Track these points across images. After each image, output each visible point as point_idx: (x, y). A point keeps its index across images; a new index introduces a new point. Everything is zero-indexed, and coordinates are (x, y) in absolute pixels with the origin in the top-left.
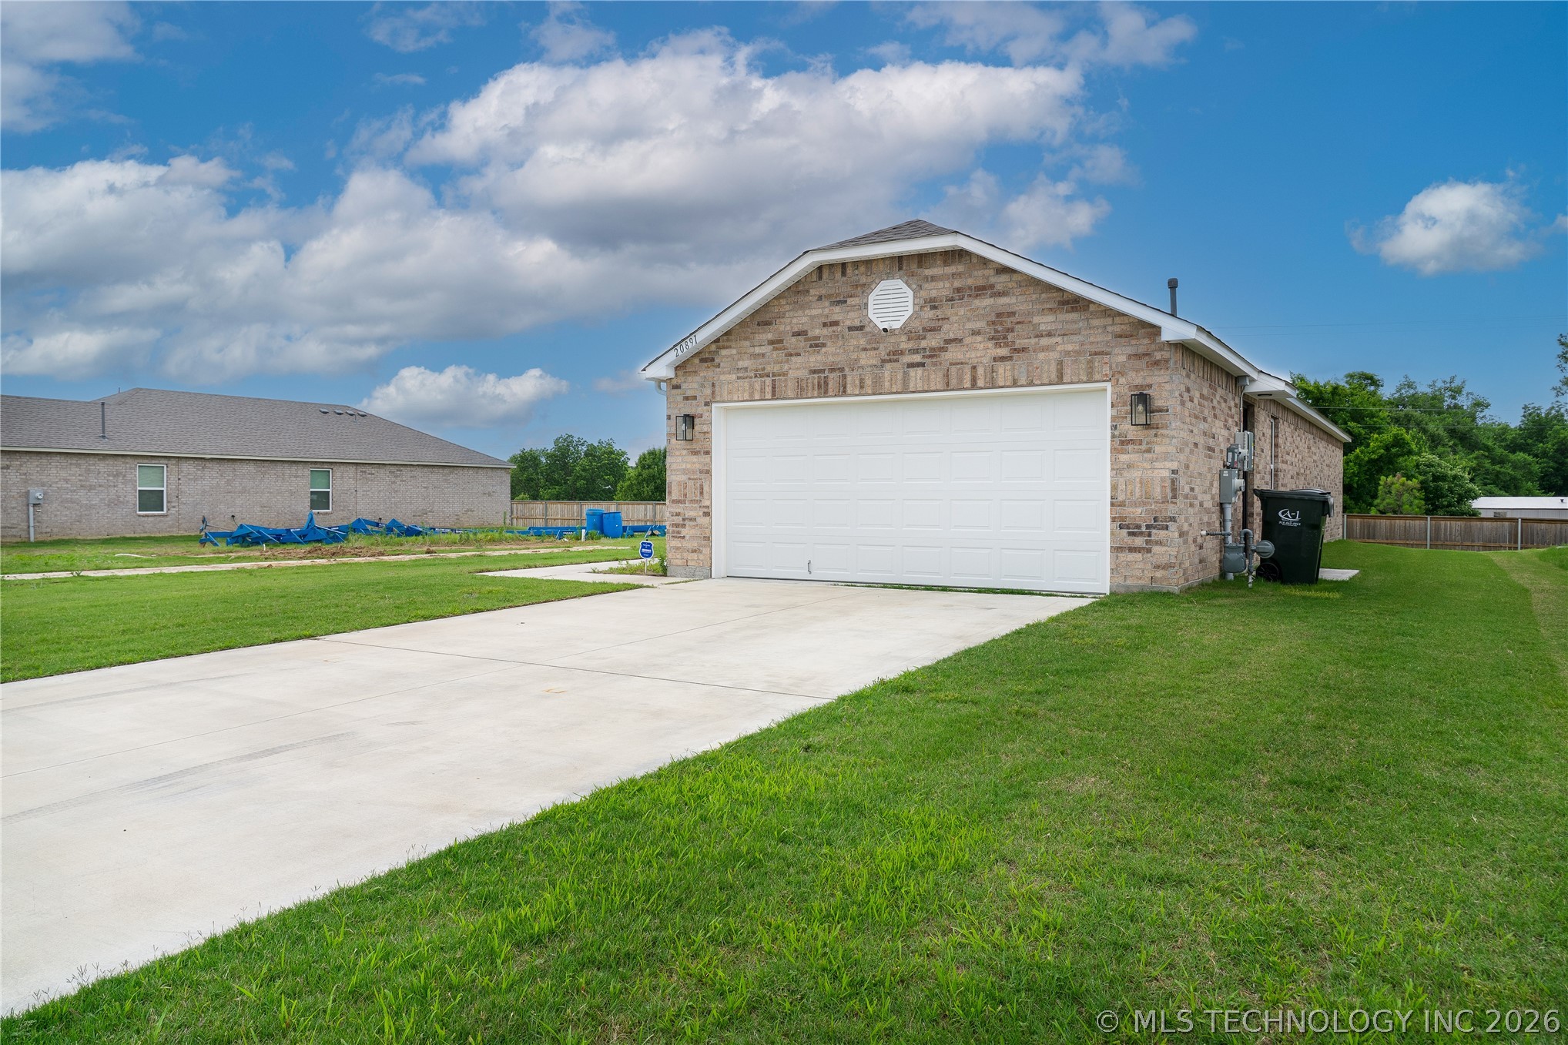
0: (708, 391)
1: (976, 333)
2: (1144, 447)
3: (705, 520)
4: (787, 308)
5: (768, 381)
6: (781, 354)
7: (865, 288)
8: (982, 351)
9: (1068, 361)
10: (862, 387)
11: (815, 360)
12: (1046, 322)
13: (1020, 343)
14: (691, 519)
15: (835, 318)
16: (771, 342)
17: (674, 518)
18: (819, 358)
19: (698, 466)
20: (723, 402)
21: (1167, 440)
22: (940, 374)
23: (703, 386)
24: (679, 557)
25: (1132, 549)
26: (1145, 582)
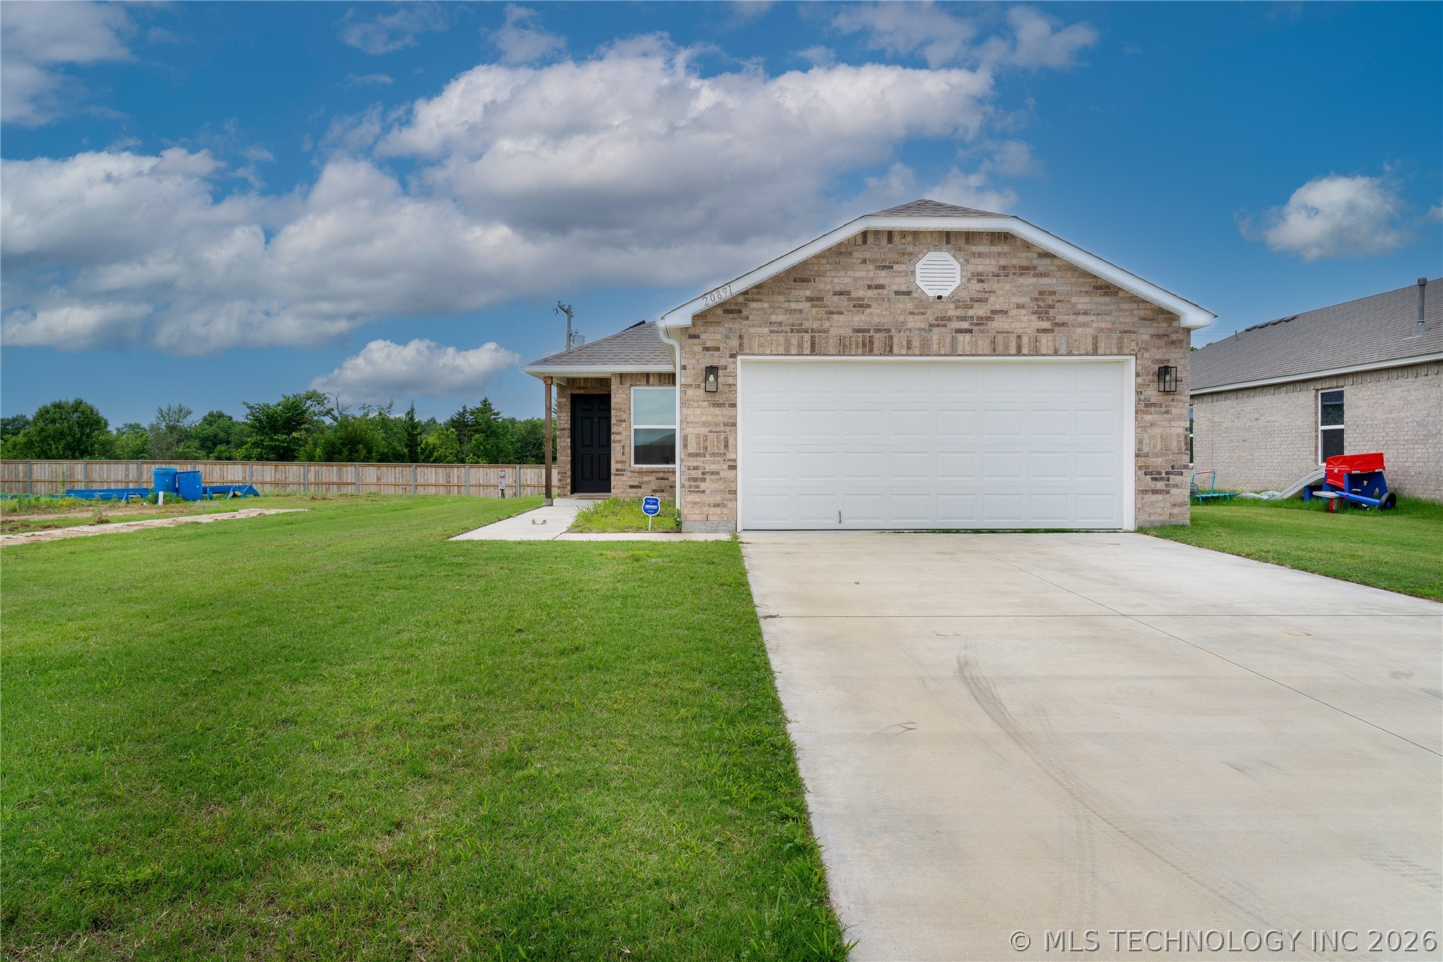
0: (735, 343)
1: (1020, 306)
2: (1163, 409)
3: (730, 474)
4: (828, 267)
5: (807, 337)
6: (822, 311)
7: (912, 257)
8: (1026, 323)
9: (1102, 337)
10: (909, 348)
11: (859, 319)
12: (1082, 302)
13: (1059, 319)
14: (712, 473)
15: (881, 281)
16: (810, 299)
17: (692, 472)
18: (863, 318)
19: (721, 419)
20: (753, 354)
21: (1181, 404)
22: (988, 341)
23: (727, 337)
24: (697, 512)
25: (1155, 492)
26: (1165, 518)
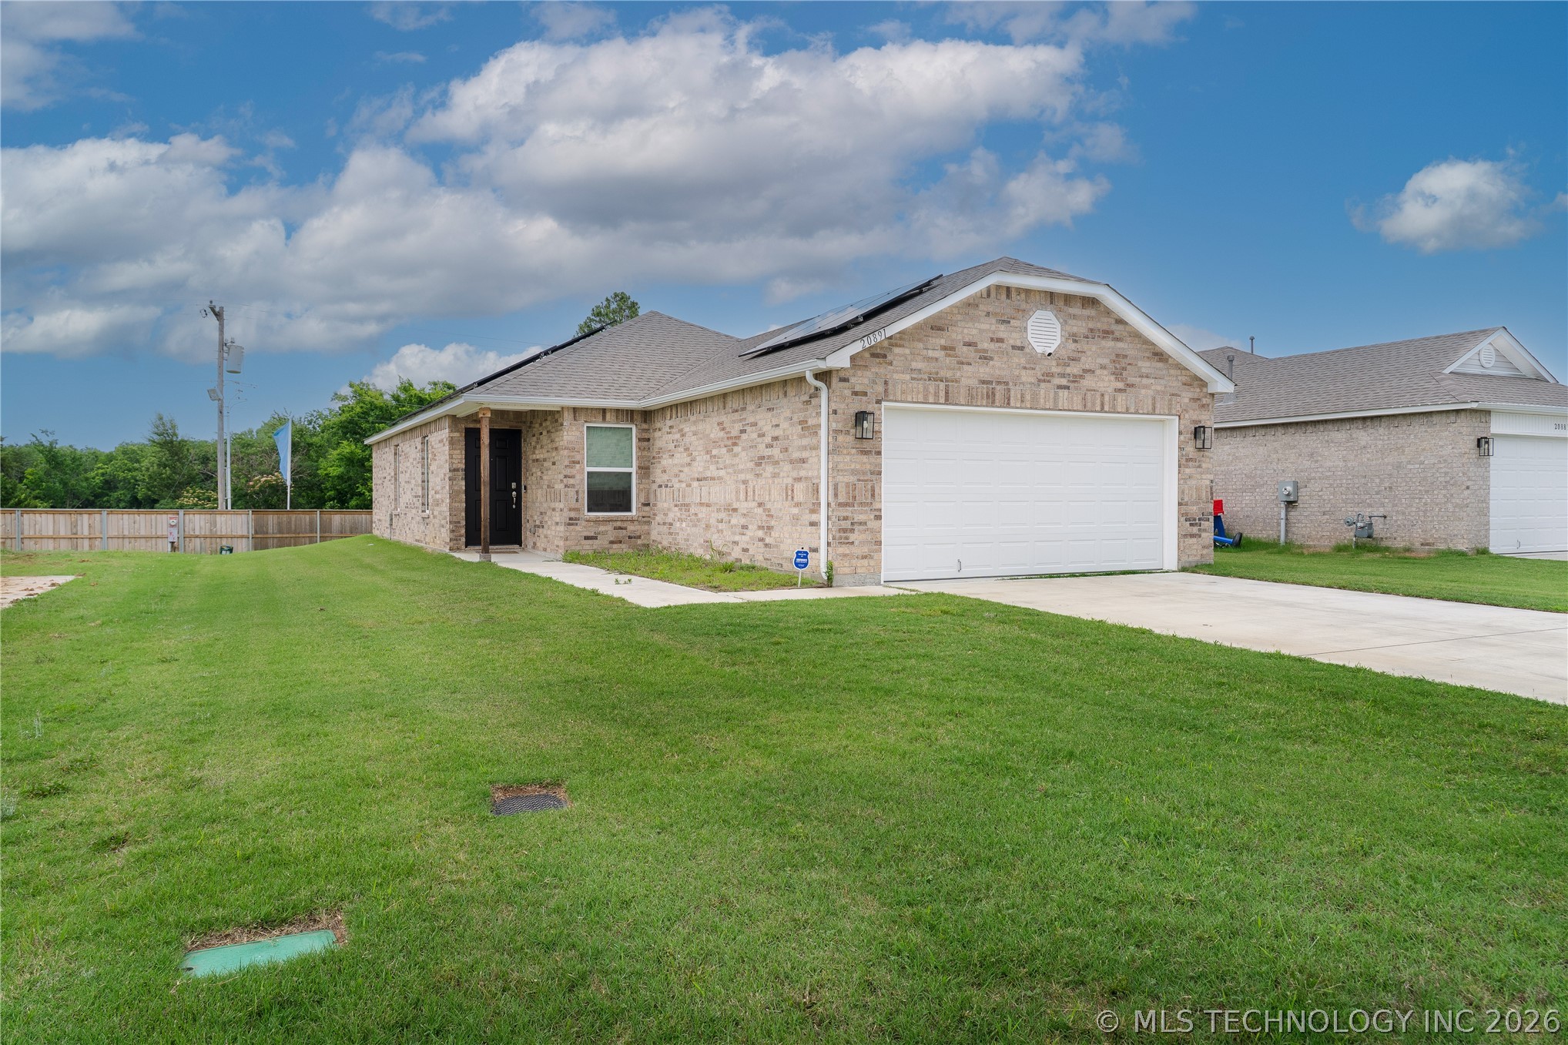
0: (880, 388)
1: (1103, 367)
2: (1197, 464)
3: (872, 524)
4: (959, 317)
5: (942, 385)
6: (954, 360)
7: (1024, 313)
8: (1106, 383)
9: (1158, 398)
10: (1022, 401)
11: (984, 371)
12: (1145, 366)
13: (1131, 380)
14: (860, 523)
15: (1001, 335)
16: (944, 348)
17: (841, 522)
18: (987, 370)
19: (868, 467)
20: (896, 401)
21: (1208, 460)
22: (1080, 397)
23: (874, 382)
24: (846, 564)
25: (1192, 536)
26: (1198, 558)
